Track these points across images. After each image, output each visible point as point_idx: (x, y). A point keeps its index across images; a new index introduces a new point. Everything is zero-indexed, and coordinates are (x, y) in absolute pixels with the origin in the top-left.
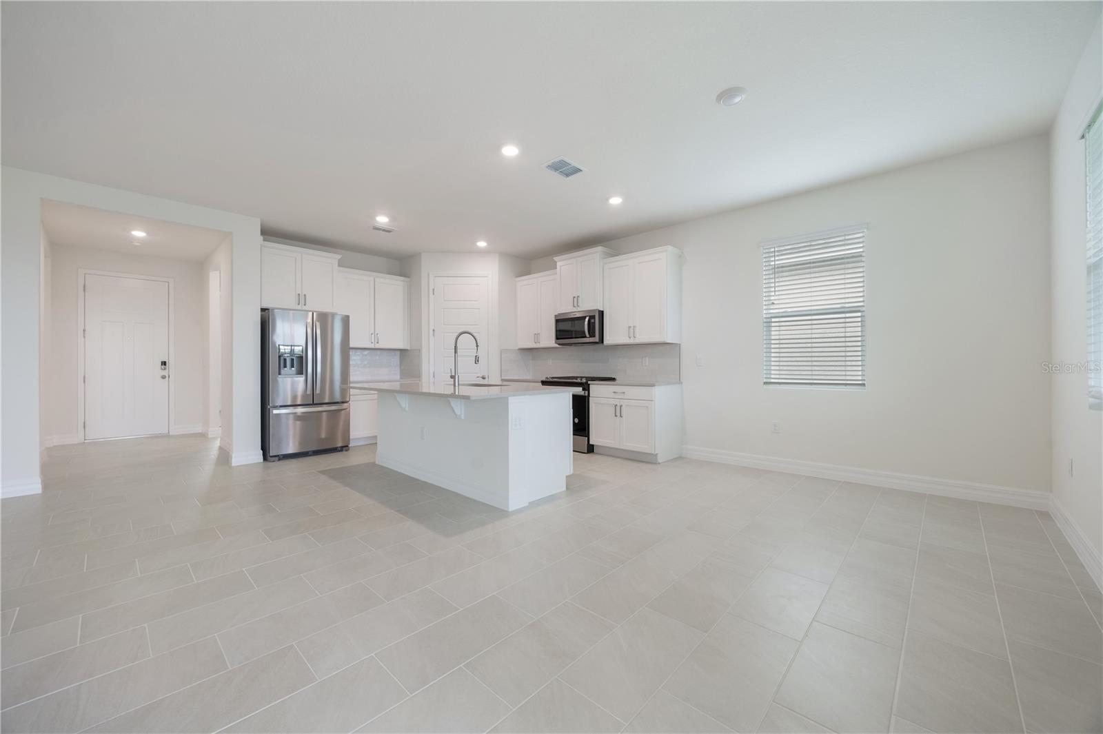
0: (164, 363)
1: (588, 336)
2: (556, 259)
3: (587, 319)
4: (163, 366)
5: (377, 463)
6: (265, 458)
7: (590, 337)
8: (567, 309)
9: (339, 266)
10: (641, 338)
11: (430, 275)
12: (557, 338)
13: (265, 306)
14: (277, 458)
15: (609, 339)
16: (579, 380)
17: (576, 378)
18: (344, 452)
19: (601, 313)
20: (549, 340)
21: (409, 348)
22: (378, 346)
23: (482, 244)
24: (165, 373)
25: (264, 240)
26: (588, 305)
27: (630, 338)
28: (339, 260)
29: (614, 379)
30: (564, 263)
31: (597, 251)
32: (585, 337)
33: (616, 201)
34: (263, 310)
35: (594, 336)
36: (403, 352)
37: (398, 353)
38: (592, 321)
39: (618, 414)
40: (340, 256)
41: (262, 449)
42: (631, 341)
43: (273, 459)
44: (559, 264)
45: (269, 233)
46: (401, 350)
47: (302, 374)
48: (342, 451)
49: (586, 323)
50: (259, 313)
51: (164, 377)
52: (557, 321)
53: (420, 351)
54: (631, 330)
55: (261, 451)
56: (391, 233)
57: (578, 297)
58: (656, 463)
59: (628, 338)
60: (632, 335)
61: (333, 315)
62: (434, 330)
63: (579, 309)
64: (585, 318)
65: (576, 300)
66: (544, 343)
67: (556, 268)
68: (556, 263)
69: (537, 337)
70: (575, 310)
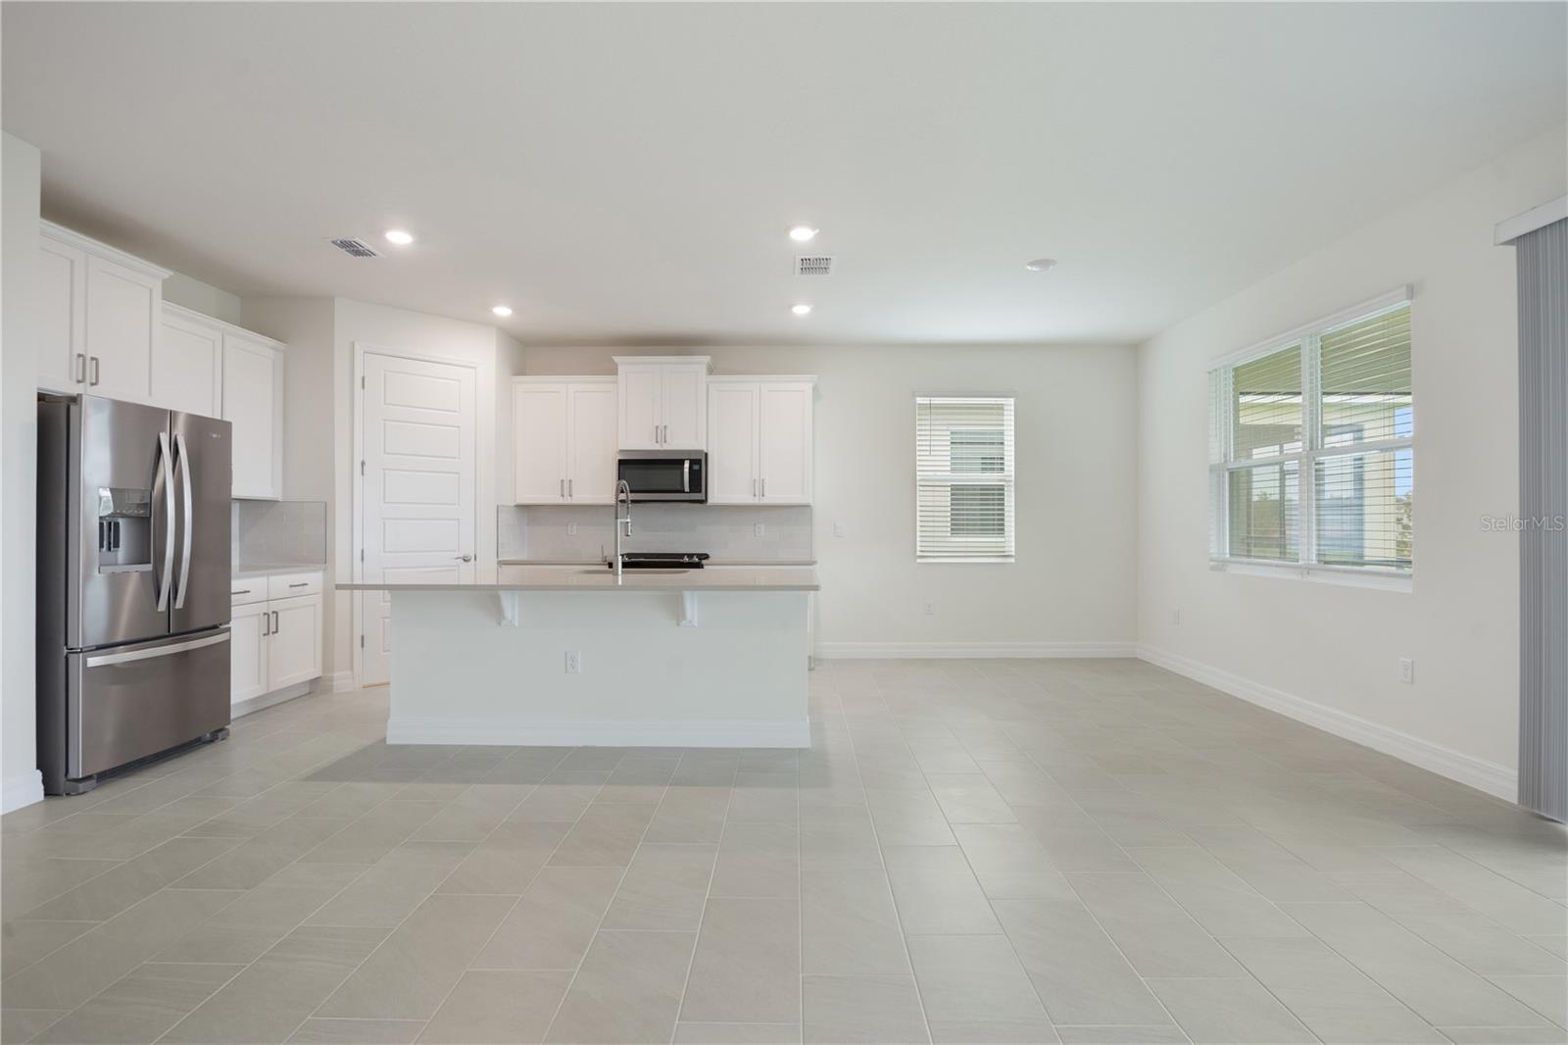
1: (687, 489)
2: (615, 359)
3: (687, 465)
5: (390, 741)
6: (50, 791)
7: (691, 491)
8: (642, 443)
9: (165, 295)
10: (767, 500)
12: (620, 491)
14: (93, 782)
15: (711, 500)
16: (686, 559)
17: (682, 556)
18: (218, 745)
19: (706, 454)
20: (602, 491)
21: (280, 499)
23: (502, 311)
26: (680, 441)
27: (755, 495)
28: (166, 284)
29: (706, 557)
30: (629, 366)
32: (683, 492)
33: (801, 310)
34: (41, 398)
35: (697, 491)
36: (255, 506)
38: (694, 467)
41: (39, 767)
42: (756, 501)
44: (622, 368)
47: (149, 563)
48: (212, 741)
49: (686, 470)
50: (36, 403)
52: (623, 462)
53: (327, 506)
54: (759, 486)
55: (39, 774)
57: (665, 427)
59: (752, 497)
60: (758, 492)
62: (363, 463)
63: (666, 447)
64: (681, 462)
65: (660, 432)
66: (582, 497)
67: (616, 373)
68: (617, 365)
69: (566, 486)
70: (657, 447)
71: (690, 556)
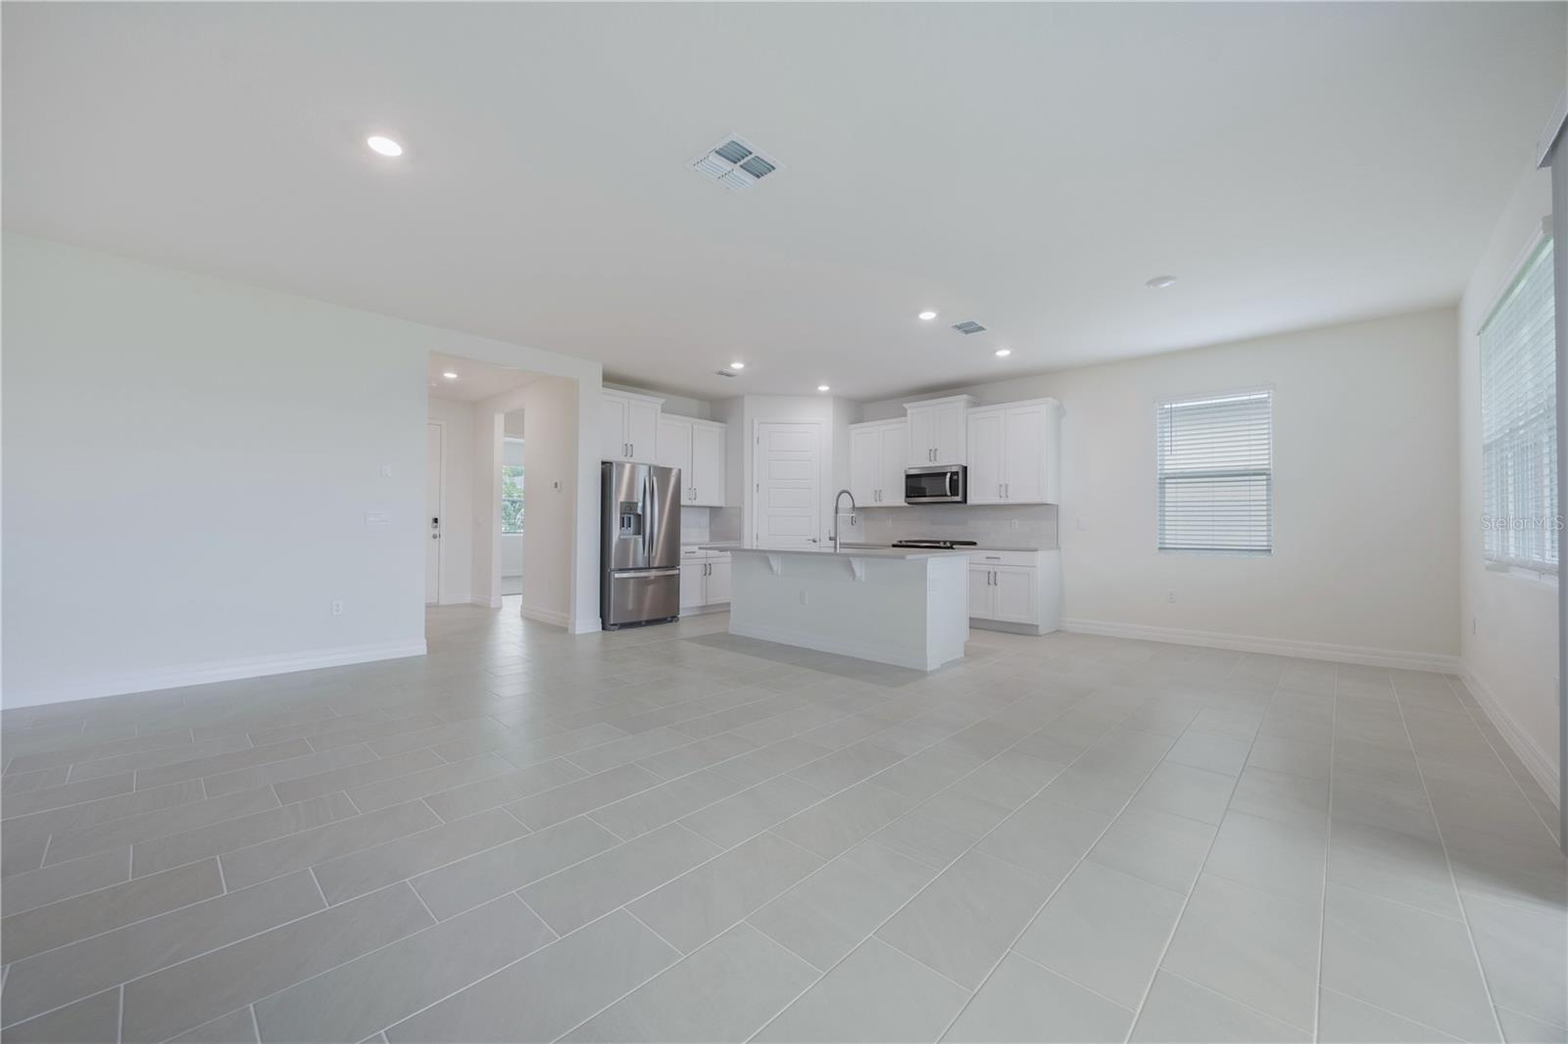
0: (436, 520)
1: (949, 494)
2: (906, 405)
3: (948, 475)
4: (435, 524)
5: (730, 632)
7: (952, 495)
8: (920, 463)
9: (662, 412)
10: (1010, 501)
11: (755, 421)
12: (907, 496)
13: (607, 459)
14: (617, 627)
15: (973, 498)
17: (939, 542)
18: (674, 623)
19: (965, 469)
20: (897, 497)
21: (723, 505)
22: (695, 503)
23: (824, 388)
24: (436, 532)
25: (603, 386)
26: (948, 460)
27: (1001, 497)
28: (663, 405)
29: (975, 544)
30: (915, 410)
31: (960, 401)
32: (946, 495)
33: (1003, 353)
34: (603, 463)
35: (957, 495)
36: (714, 510)
37: (708, 510)
38: (955, 477)
39: (992, 582)
40: (662, 401)
42: (1002, 501)
43: (613, 627)
44: (909, 411)
45: (612, 379)
46: (711, 507)
47: (640, 535)
48: (671, 621)
49: (948, 480)
50: (600, 467)
51: (435, 537)
52: (908, 477)
53: (740, 509)
54: (1004, 488)
55: (601, 619)
56: (730, 378)
57: (936, 450)
58: (1036, 636)
59: (999, 498)
60: (1003, 494)
61: (670, 470)
62: (758, 485)
63: (936, 464)
64: (945, 474)
65: (933, 453)
66: (887, 502)
67: (905, 415)
68: (906, 410)
69: (878, 494)
70: (931, 464)
71: (945, 542)
